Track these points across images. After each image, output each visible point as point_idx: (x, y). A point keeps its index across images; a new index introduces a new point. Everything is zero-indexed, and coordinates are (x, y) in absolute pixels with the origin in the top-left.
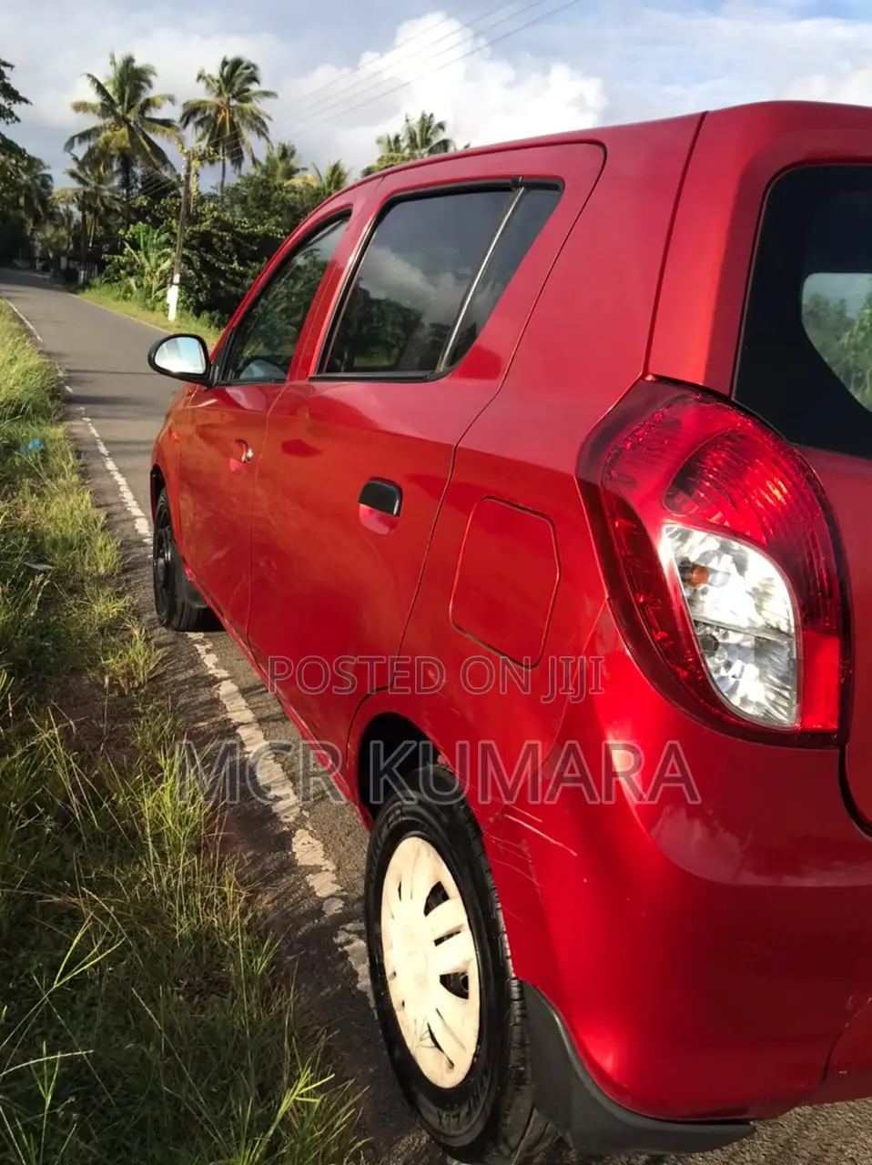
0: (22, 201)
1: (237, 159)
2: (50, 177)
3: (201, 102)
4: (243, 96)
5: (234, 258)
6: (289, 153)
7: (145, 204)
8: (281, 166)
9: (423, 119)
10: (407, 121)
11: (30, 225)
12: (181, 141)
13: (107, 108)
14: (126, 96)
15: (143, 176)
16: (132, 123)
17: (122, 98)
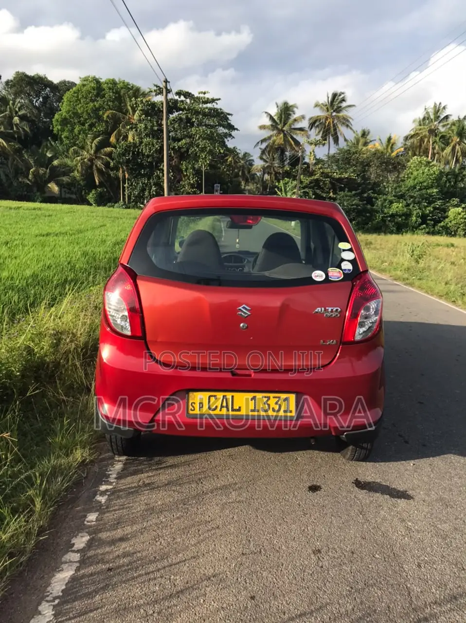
0: (240, 173)
1: (336, 140)
2: (253, 160)
3: (318, 117)
4: (339, 110)
5: (331, 191)
6: (366, 133)
7: (288, 169)
8: (362, 141)
9: (435, 106)
10: (425, 109)
11: (243, 183)
12: (308, 137)
13: (274, 126)
14: (283, 120)
15: (290, 156)
16: (285, 132)
17: (281, 121)
